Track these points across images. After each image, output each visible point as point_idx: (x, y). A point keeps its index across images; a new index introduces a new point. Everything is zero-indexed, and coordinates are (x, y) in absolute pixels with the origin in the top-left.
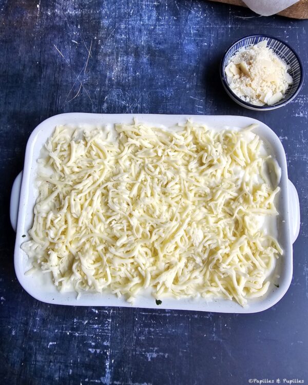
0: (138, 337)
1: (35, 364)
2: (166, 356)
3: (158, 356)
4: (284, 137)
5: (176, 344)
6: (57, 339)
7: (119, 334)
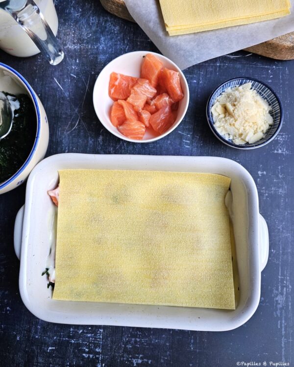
0: (125, 346)
1: (37, 365)
2: (150, 362)
3: (143, 362)
4: (263, 171)
5: (158, 352)
6: (56, 345)
7: (109, 342)
